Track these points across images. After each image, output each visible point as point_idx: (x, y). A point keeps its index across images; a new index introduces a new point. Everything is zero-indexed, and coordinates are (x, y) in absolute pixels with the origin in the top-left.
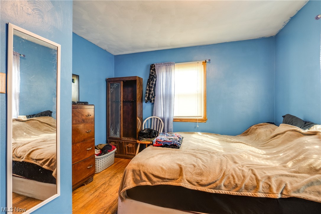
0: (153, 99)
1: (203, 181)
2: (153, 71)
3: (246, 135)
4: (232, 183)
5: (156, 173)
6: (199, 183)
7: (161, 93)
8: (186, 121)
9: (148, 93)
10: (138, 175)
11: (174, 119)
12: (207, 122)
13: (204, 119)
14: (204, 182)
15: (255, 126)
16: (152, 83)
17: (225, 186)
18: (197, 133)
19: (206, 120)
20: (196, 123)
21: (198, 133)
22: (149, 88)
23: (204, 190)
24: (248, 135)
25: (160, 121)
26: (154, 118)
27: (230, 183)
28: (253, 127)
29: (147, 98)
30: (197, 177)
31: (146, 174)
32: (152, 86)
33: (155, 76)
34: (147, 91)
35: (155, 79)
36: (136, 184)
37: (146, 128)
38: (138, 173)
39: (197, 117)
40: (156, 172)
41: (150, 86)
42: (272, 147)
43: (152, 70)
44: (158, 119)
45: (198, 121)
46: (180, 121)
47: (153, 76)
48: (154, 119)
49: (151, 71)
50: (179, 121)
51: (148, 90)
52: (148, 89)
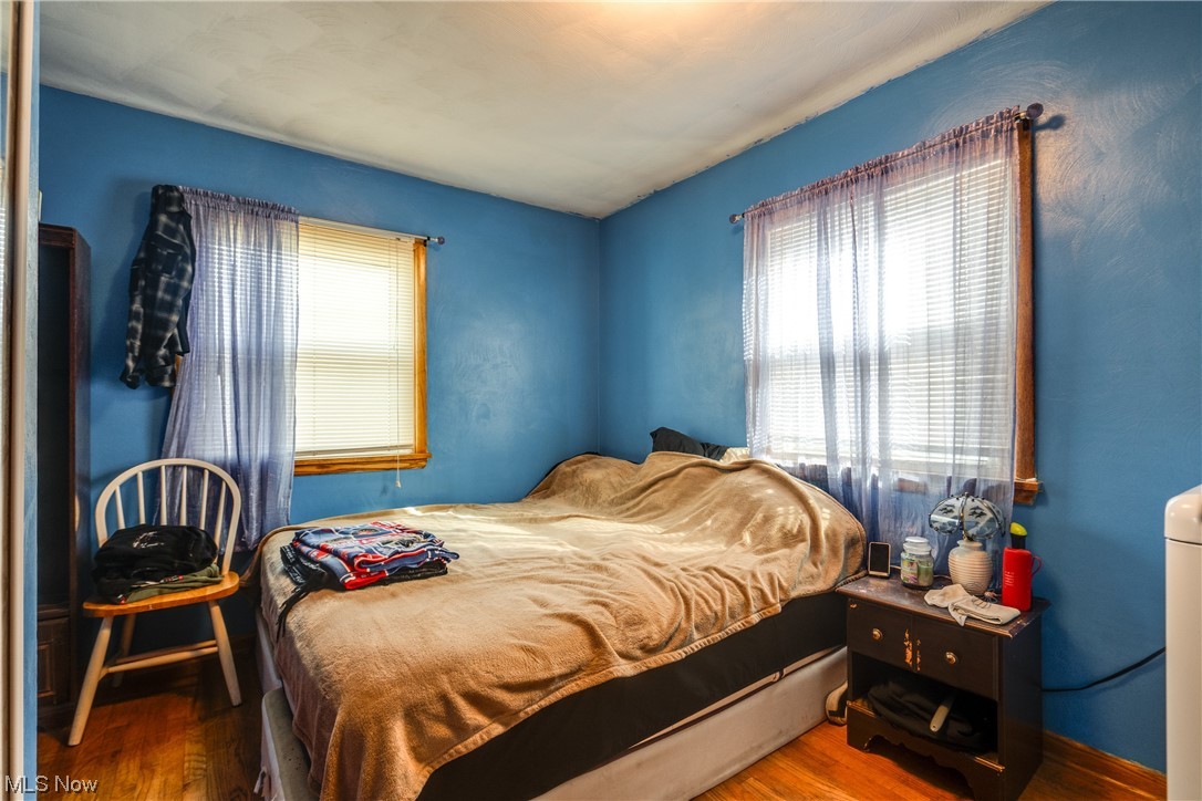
0: (169, 369)
1: (655, 636)
2: (173, 224)
3: (548, 496)
4: (708, 613)
5: (516, 675)
6: (648, 648)
7: (221, 341)
8: (347, 471)
9: (139, 336)
10: (437, 718)
11: (298, 465)
12: (430, 467)
13: (422, 456)
14: (656, 638)
15: (568, 466)
16: (168, 284)
17: (697, 628)
18: (405, 512)
19: (425, 460)
20: (391, 472)
21: (406, 509)
22: (143, 306)
23: (666, 661)
24: (554, 493)
25: (216, 481)
26: (175, 467)
27: (706, 616)
28: (563, 467)
29: (135, 360)
30: (635, 630)
31: (475, 700)
32: (168, 298)
33: (188, 251)
34: (134, 323)
35: (190, 268)
36: (428, 764)
37: (122, 526)
38: (438, 708)
39: (396, 447)
40: (513, 672)
41: (155, 297)
42: (660, 512)
43: (171, 215)
44: (202, 470)
45: (398, 465)
46: (320, 470)
47: (179, 248)
48: (170, 470)
49: (163, 218)
50: (314, 469)
51: (138, 320)
52: (137, 313)
